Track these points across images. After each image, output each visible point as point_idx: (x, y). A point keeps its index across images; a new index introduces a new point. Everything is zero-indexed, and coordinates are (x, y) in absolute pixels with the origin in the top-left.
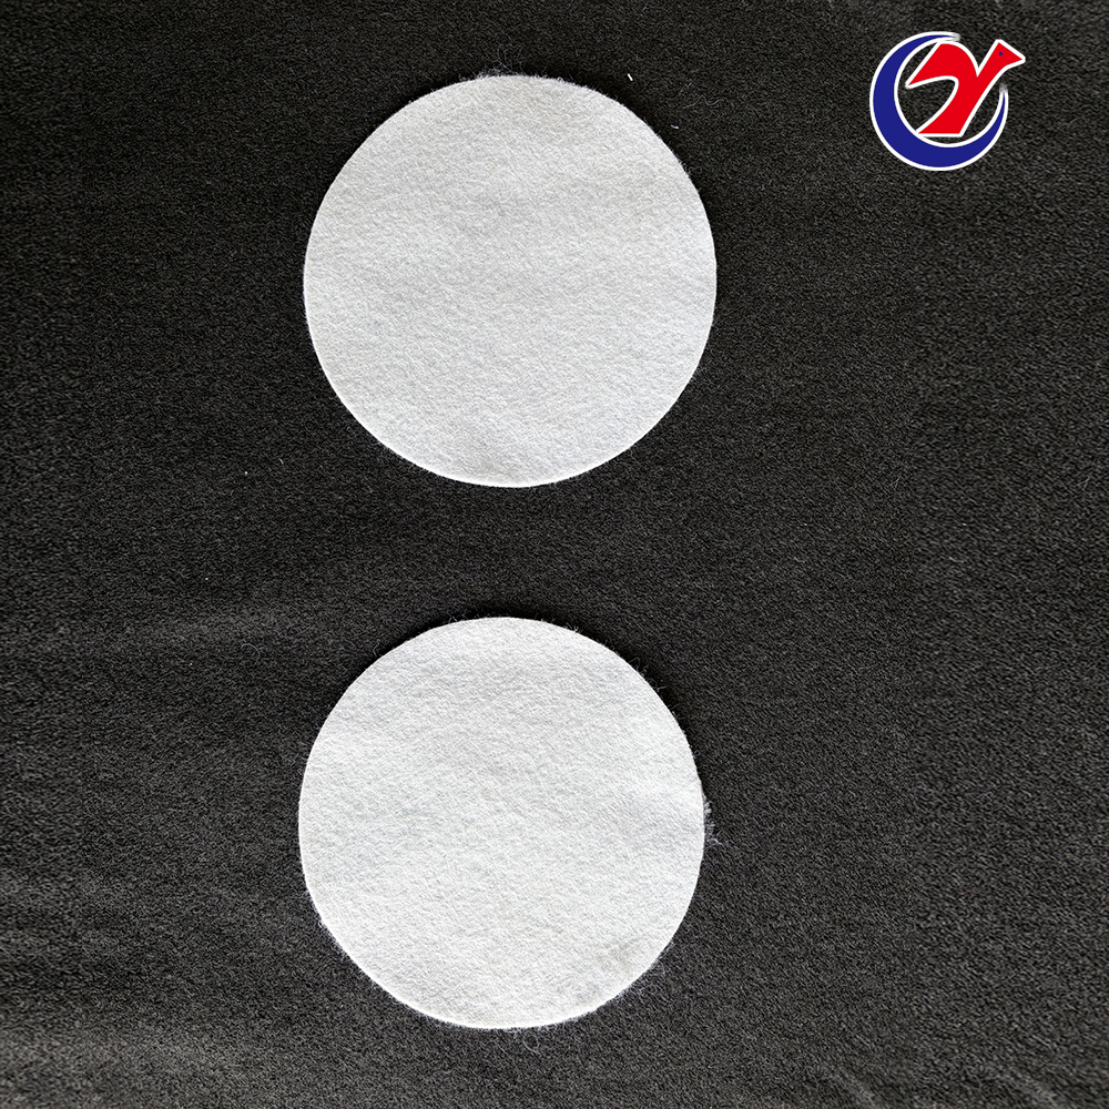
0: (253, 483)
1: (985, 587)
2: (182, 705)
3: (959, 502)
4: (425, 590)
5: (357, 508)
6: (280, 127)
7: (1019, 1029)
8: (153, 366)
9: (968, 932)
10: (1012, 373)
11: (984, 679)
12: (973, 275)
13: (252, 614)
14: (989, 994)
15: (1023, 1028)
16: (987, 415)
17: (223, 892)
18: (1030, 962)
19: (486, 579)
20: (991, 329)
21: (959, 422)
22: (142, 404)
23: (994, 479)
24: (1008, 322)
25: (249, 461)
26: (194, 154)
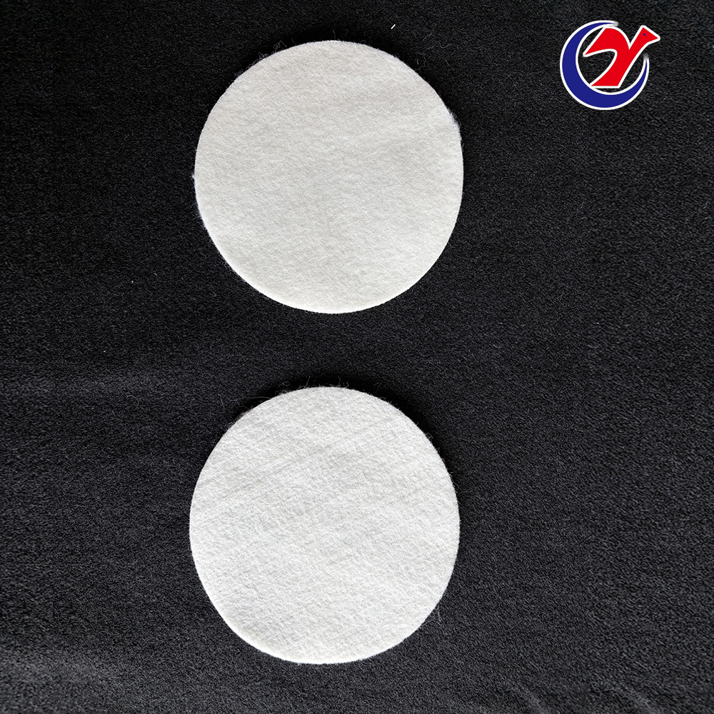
0: (137, 289)
1: (611, 364)
2: (86, 435)
3: (595, 308)
4: (249, 362)
5: (205, 306)
6: (160, 54)
7: (627, 658)
8: (71, 210)
9: (594, 592)
10: (631, 224)
11: (608, 425)
12: (607, 160)
13: (134, 376)
14: (607, 634)
15: (629, 657)
16: (615, 252)
17: (111, 561)
18: (635, 613)
19: (290, 355)
20: (617, 195)
21: (595, 256)
22: (64, 234)
23: (618, 294)
24: (629, 191)
25: (135, 274)
26: (103, 70)
